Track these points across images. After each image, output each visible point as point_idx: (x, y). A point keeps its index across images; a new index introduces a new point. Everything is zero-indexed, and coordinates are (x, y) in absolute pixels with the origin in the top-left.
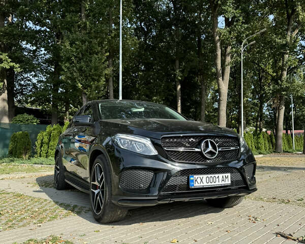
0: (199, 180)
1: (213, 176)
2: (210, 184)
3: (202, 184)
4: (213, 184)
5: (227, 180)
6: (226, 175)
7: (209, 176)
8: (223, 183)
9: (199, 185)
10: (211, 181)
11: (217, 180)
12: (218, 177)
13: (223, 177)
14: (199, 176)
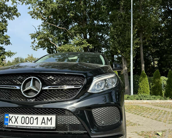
0: (13, 120)
1: (30, 116)
2: (25, 125)
3: (16, 124)
4: (29, 125)
5: (49, 123)
6: (49, 117)
7: (25, 116)
8: (43, 125)
9: (13, 124)
10: (27, 122)
11: (35, 121)
12: (37, 118)
13: (44, 119)
14: (14, 115)
